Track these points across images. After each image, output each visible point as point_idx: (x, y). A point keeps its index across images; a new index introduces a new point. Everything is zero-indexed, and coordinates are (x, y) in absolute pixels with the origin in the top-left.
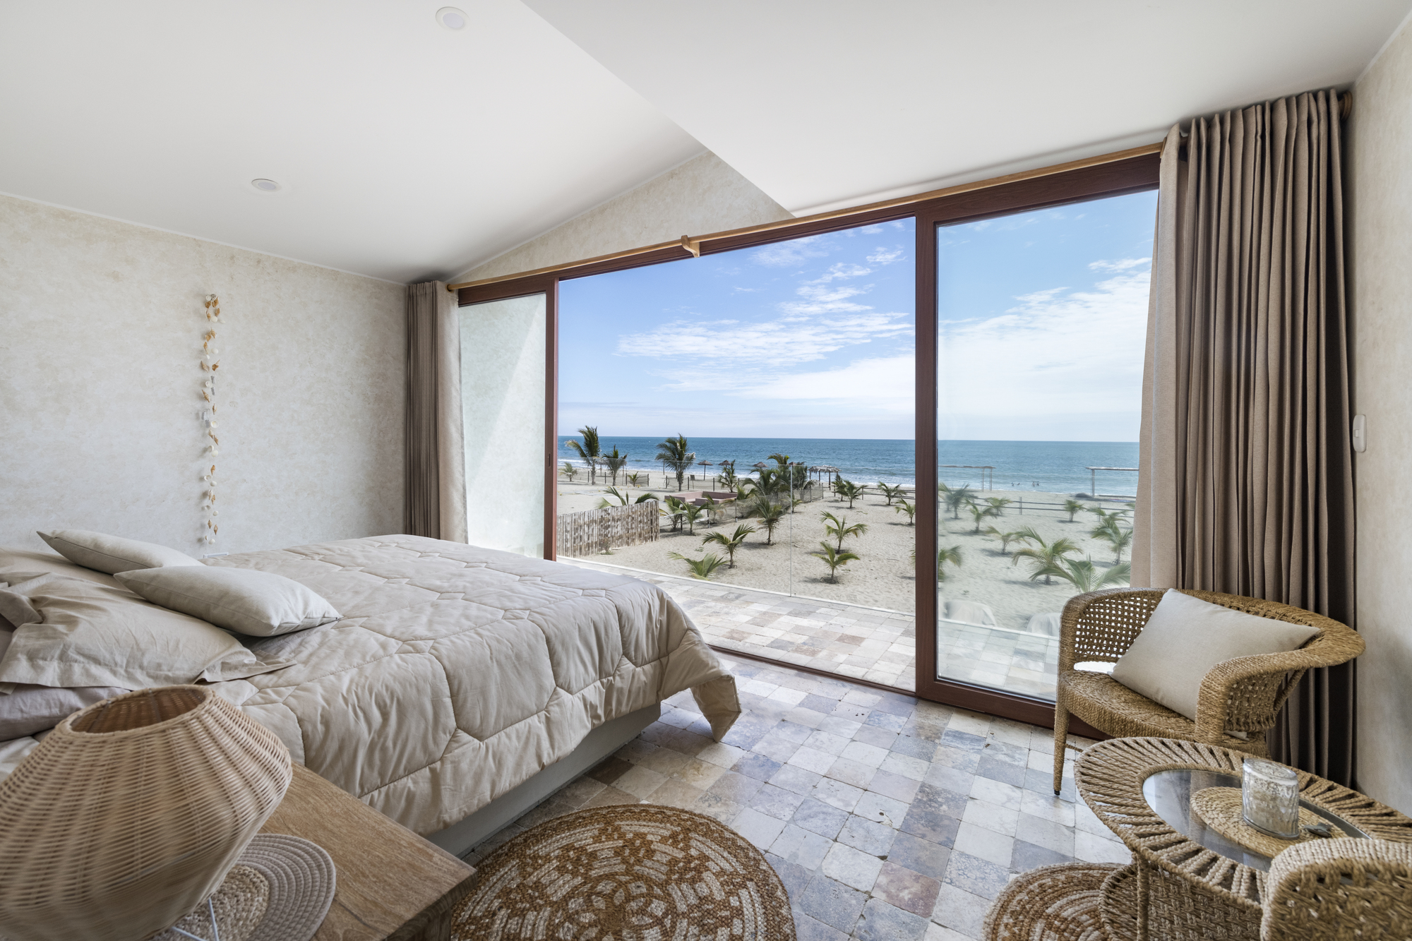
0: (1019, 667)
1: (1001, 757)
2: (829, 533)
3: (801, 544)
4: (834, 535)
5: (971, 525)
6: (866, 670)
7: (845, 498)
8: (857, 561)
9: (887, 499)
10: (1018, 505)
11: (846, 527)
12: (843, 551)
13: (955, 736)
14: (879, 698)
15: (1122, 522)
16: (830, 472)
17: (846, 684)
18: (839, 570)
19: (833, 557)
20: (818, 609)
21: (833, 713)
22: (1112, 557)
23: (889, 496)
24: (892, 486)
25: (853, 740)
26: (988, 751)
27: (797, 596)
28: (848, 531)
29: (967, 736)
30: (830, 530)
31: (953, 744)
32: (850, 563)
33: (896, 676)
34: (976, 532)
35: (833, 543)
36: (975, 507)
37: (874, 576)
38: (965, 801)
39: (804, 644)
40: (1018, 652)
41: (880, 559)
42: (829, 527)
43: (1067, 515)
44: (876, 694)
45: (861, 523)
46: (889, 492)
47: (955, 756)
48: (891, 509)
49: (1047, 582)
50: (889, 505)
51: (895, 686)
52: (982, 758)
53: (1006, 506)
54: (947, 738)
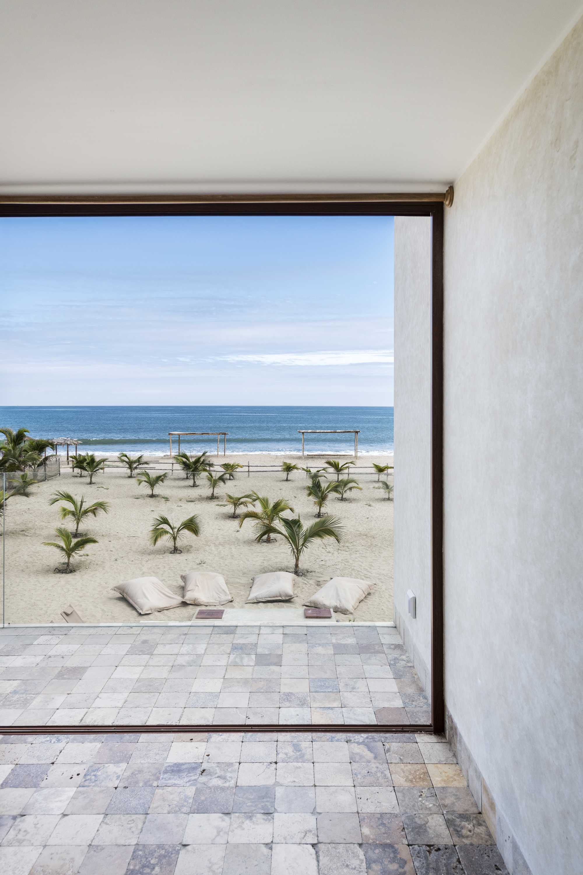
0: (236, 665)
1: (215, 782)
2: (65, 515)
3: (33, 531)
4: (70, 517)
5: (207, 492)
6: (86, 710)
7: (84, 473)
8: (96, 544)
9: (129, 471)
10: (246, 469)
11: (85, 506)
12: (81, 535)
13: (173, 771)
14: (99, 745)
15: (322, 478)
16: (68, 445)
17: (62, 737)
18: (76, 557)
19: (68, 542)
20: (36, 639)
21: (43, 784)
22: (316, 510)
23: (130, 467)
24: (134, 455)
25: (64, 815)
26: (203, 779)
27: (11, 625)
28: (86, 512)
29: (185, 767)
30: (65, 512)
31: (170, 782)
32: (89, 548)
33: (117, 710)
34: (212, 498)
35: (70, 525)
36: (211, 475)
37: (113, 558)
38: (178, 853)
39: (15, 692)
40: (235, 648)
41: (120, 538)
42: (64, 510)
43: (284, 475)
44: (94, 740)
45: (100, 500)
46: (130, 464)
47: (172, 797)
48: (133, 481)
49: (268, 541)
50: (130, 477)
51: (116, 723)
52: (197, 789)
53: (237, 470)
54: (165, 776)
